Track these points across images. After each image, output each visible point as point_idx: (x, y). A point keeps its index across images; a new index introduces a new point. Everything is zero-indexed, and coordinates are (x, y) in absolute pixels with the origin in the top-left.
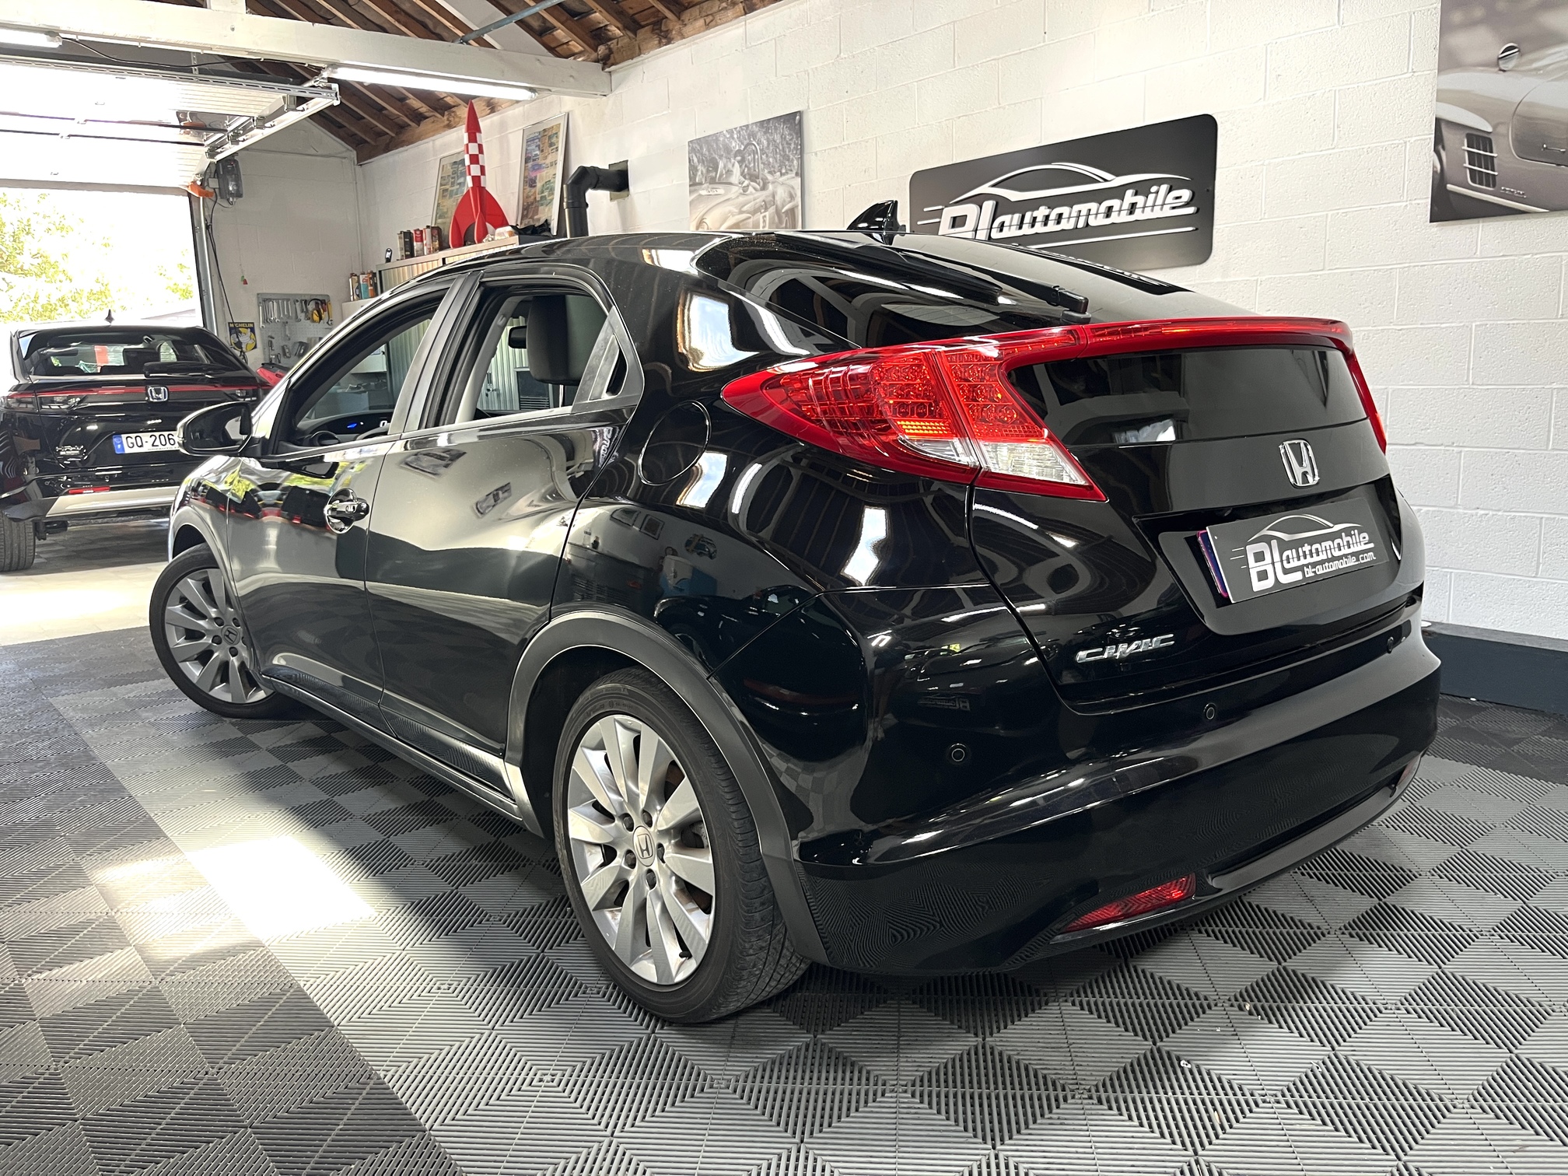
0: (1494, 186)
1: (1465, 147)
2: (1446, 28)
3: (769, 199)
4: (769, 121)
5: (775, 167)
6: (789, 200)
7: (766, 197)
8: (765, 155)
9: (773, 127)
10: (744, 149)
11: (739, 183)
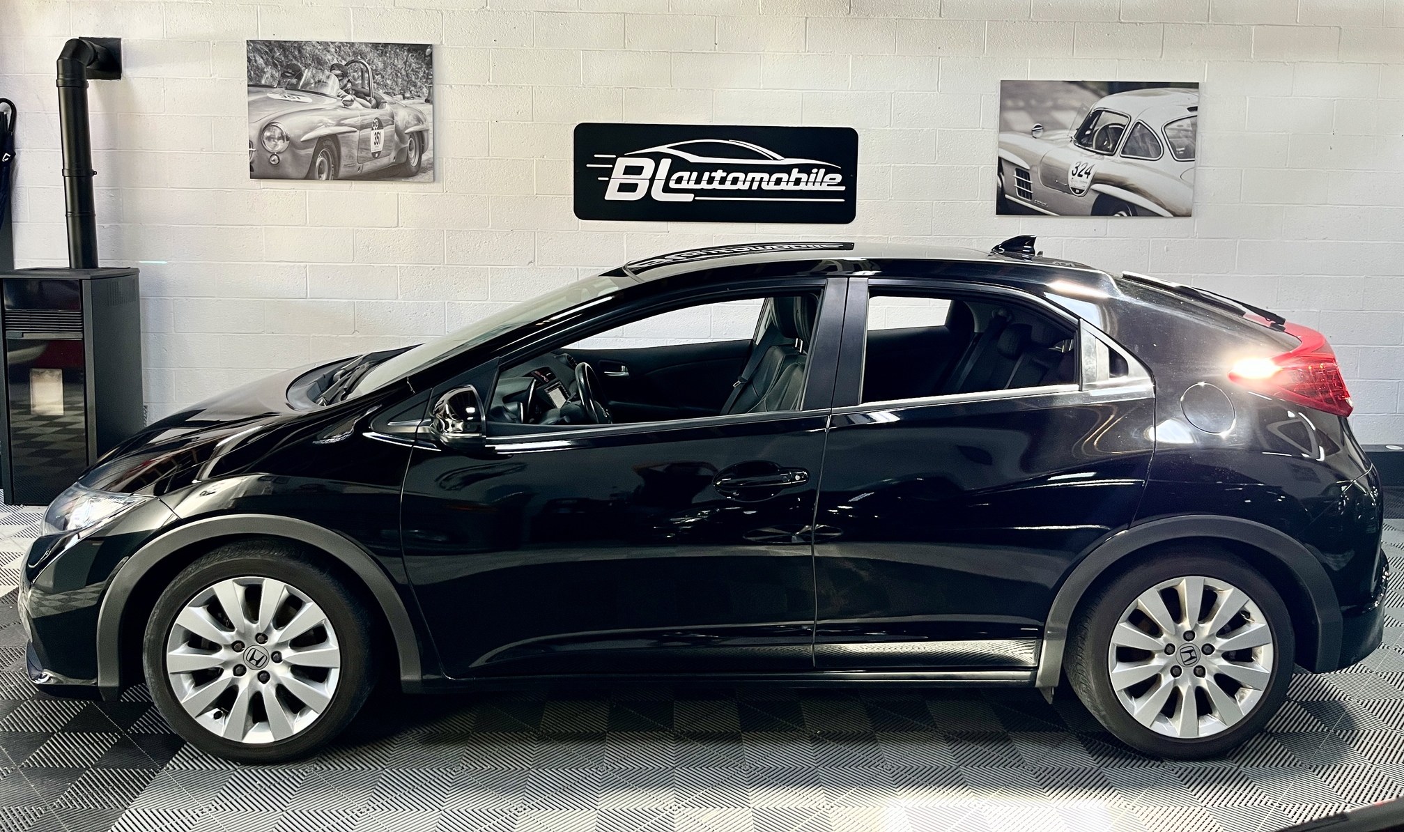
0: (1031, 199)
1: (1015, 176)
2: (1003, 108)
3: (385, 118)
4: (386, 45)
5: (394, 89)
6: (416, 122)
7: (381, 115)
8: (380, 76)
9: (392, 52)
10: (346, 65)
11: (338, 96)
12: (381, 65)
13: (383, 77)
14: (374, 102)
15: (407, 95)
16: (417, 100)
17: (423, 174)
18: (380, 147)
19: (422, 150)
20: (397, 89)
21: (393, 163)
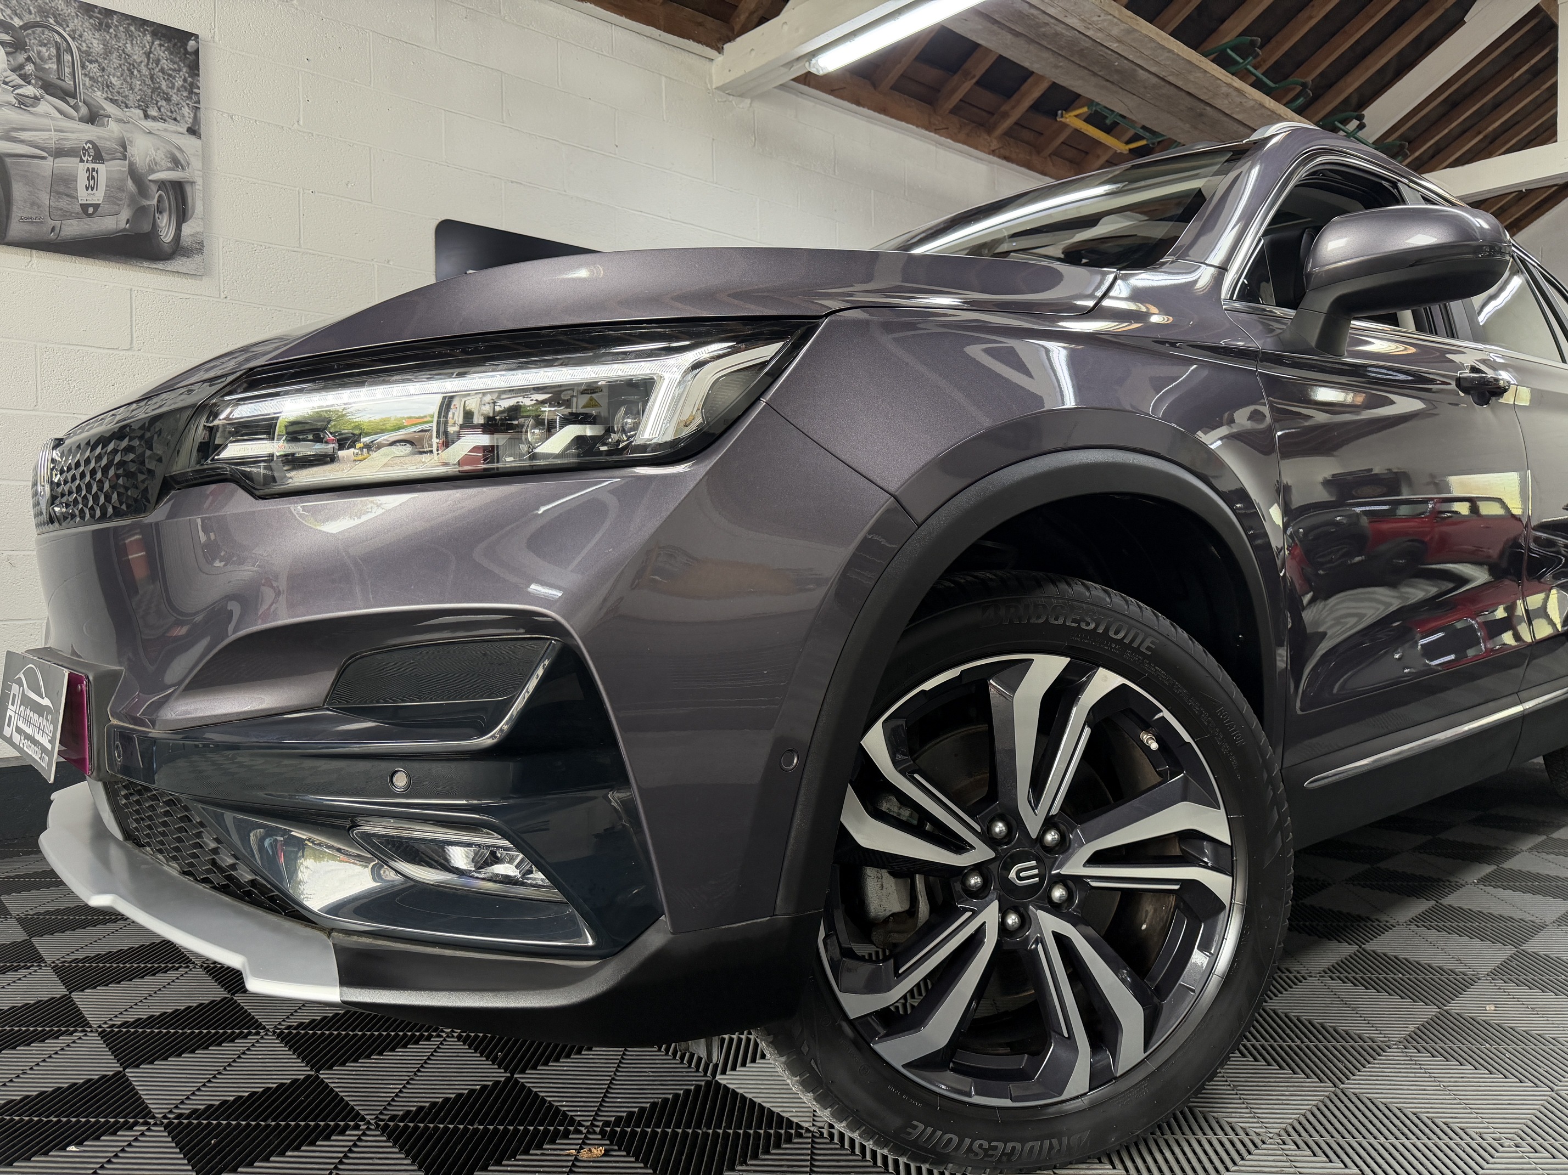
3: (108, 144)
4: (109, 13)
5: (126, 97)
6: (169, 165)
7: (99, 138)
8: (96, 65)
9: (121, 28)
10: (26, 27)
11: (6, 83)
12: (97, 47)
13: (103, 69)
14: (84, 110)
15: (153, 112)
16: (171, 126)
17: (185, 259)
18: (98, 196)
19: (182, 215)
20: (131, 97)
21: (125, 230)
